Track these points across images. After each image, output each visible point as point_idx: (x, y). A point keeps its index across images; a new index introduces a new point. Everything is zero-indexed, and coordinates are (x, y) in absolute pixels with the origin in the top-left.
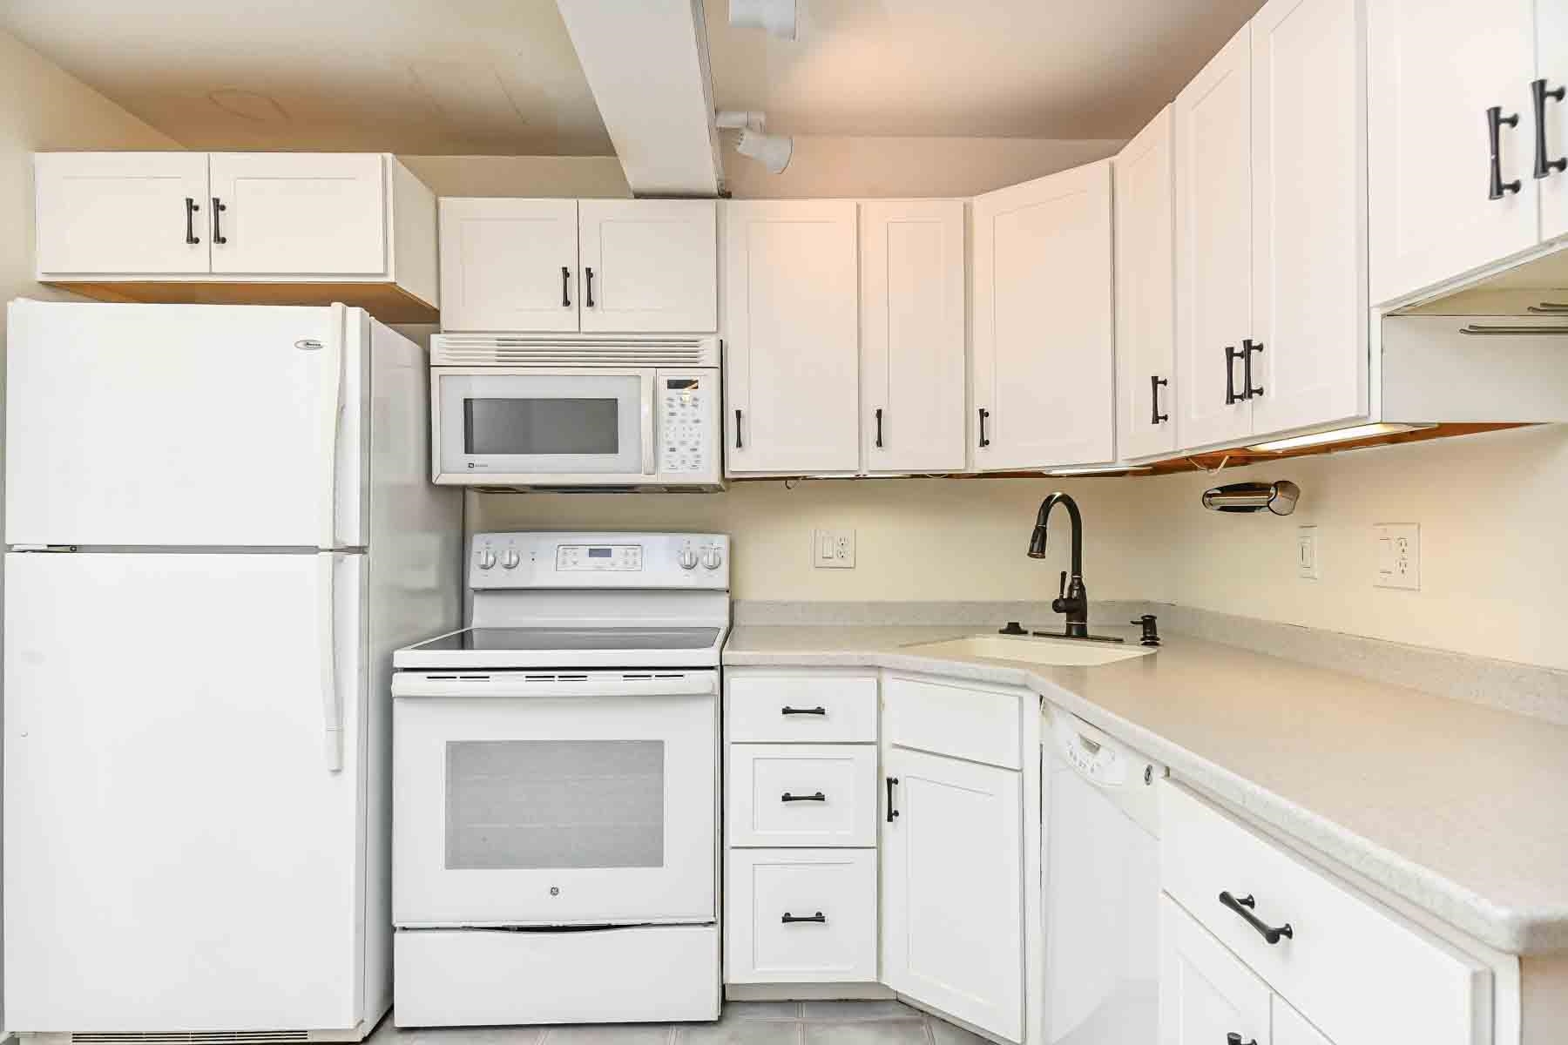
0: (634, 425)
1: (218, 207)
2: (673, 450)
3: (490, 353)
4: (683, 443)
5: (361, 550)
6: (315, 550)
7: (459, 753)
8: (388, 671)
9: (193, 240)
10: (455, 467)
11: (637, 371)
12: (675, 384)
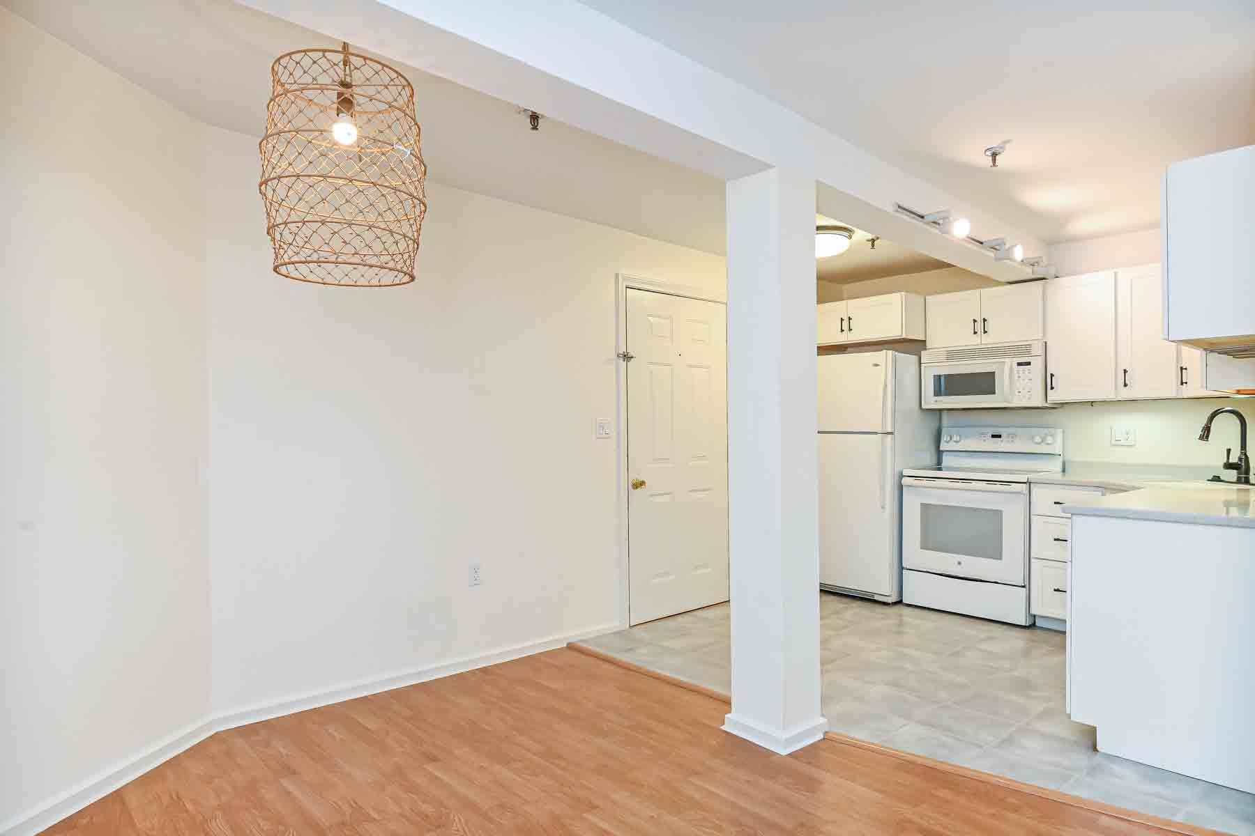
0: (1001, 383)
1: (850, 319)
2: (1020, 392)
3: (943, 358)
4: (1024, 389)
5: (891, 433)
6: (876, 433)
7: (925, 507)
8: (902, 476)
9: (842, 331)
10: (931, 402)
11: (1003, 360)
12: (1019, 364)
